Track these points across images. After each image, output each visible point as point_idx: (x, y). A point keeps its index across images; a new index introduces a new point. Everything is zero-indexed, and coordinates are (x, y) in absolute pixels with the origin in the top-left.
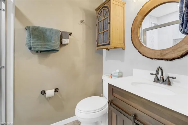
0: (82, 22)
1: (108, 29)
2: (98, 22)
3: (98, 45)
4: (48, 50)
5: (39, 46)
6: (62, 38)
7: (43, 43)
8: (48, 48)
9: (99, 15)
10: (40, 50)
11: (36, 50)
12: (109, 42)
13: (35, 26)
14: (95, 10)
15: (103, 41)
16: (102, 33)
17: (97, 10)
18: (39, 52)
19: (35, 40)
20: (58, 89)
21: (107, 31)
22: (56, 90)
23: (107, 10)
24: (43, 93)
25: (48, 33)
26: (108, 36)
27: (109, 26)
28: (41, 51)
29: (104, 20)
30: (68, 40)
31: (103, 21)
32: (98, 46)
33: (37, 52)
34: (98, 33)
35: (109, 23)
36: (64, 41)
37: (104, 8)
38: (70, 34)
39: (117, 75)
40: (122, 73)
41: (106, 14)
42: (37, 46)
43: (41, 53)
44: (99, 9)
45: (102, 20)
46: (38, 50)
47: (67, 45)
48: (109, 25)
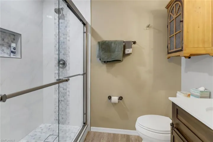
0: (148, 26)
1: (181, 30)
2: (169, 21)
3: (169, 51)
4: (113, 61)
5: (106, 57)
6: (125, 48)
7: (109, 55)
8: (113, 59)
9: (170, 13)
10: (106, 60)
11: (104, 61)
12: (182, 48)
13: (103, 41)
14: (166, 8)
15: (175, 46)
16: (174, 35)
17: (167, 7)
18: (106, 62)
19: (103, 52)
20: (122, 97)
21: (179, 32)
22: (121, 98)
23: (180, 3)
24: (110, 98)
25: (113, 45)
26: (180, 39)
27: (182, 25)
28: (107, 62)
29: (177, 18)
30: (131, 49)
31: (174, 20)
32: (169, 53)
33: (105, 62)
34: (169, 36)
35: (182, 21)
36: (128, 51)
37: (176, 3)
38: (134, 43)
39: (199, 94)
40: (210, 93)
41: (179, 10)
42: (104, 57)
43: (108, 63)
44: (170, 5)
45: (174, 18)
46: (105, 61)
47: (131, 55)
48: (182, 23)
